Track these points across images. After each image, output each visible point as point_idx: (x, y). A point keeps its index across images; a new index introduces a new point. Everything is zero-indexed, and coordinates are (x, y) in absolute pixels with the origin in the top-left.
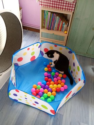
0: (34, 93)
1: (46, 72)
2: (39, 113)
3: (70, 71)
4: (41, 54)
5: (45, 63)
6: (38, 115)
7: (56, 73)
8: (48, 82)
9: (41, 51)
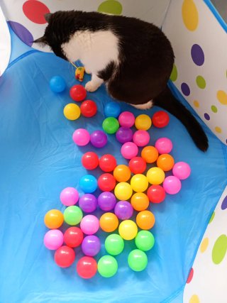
0: (63, 252)
3: (173, 87)
4: (17, 40)
5: (53, 81)
7: (122, 117)
8: (104, 178)
9: (10, 23)
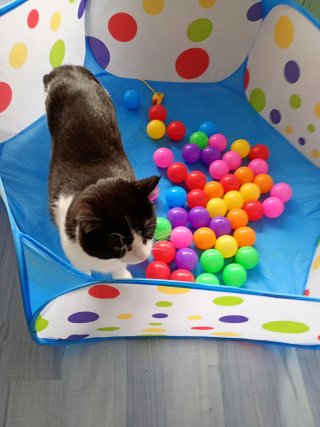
1: (158, 143)
2: (221, 357)
6: (220, 367)
8: (195, 193)
